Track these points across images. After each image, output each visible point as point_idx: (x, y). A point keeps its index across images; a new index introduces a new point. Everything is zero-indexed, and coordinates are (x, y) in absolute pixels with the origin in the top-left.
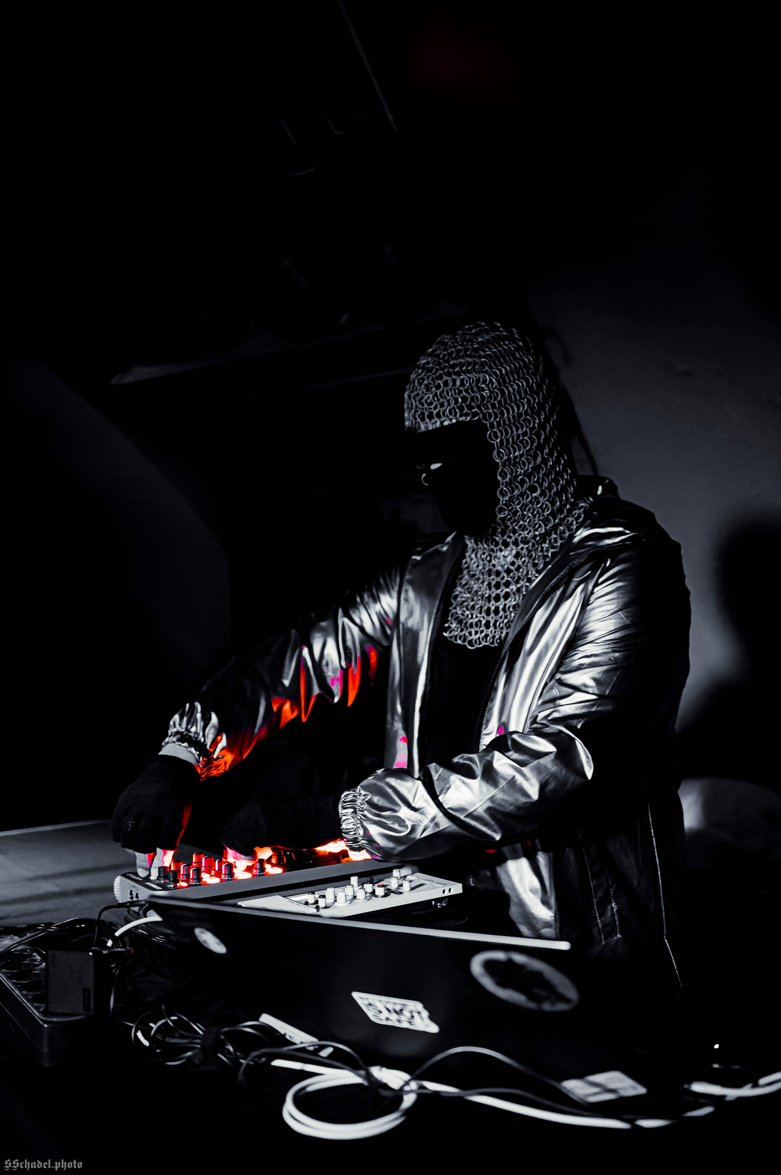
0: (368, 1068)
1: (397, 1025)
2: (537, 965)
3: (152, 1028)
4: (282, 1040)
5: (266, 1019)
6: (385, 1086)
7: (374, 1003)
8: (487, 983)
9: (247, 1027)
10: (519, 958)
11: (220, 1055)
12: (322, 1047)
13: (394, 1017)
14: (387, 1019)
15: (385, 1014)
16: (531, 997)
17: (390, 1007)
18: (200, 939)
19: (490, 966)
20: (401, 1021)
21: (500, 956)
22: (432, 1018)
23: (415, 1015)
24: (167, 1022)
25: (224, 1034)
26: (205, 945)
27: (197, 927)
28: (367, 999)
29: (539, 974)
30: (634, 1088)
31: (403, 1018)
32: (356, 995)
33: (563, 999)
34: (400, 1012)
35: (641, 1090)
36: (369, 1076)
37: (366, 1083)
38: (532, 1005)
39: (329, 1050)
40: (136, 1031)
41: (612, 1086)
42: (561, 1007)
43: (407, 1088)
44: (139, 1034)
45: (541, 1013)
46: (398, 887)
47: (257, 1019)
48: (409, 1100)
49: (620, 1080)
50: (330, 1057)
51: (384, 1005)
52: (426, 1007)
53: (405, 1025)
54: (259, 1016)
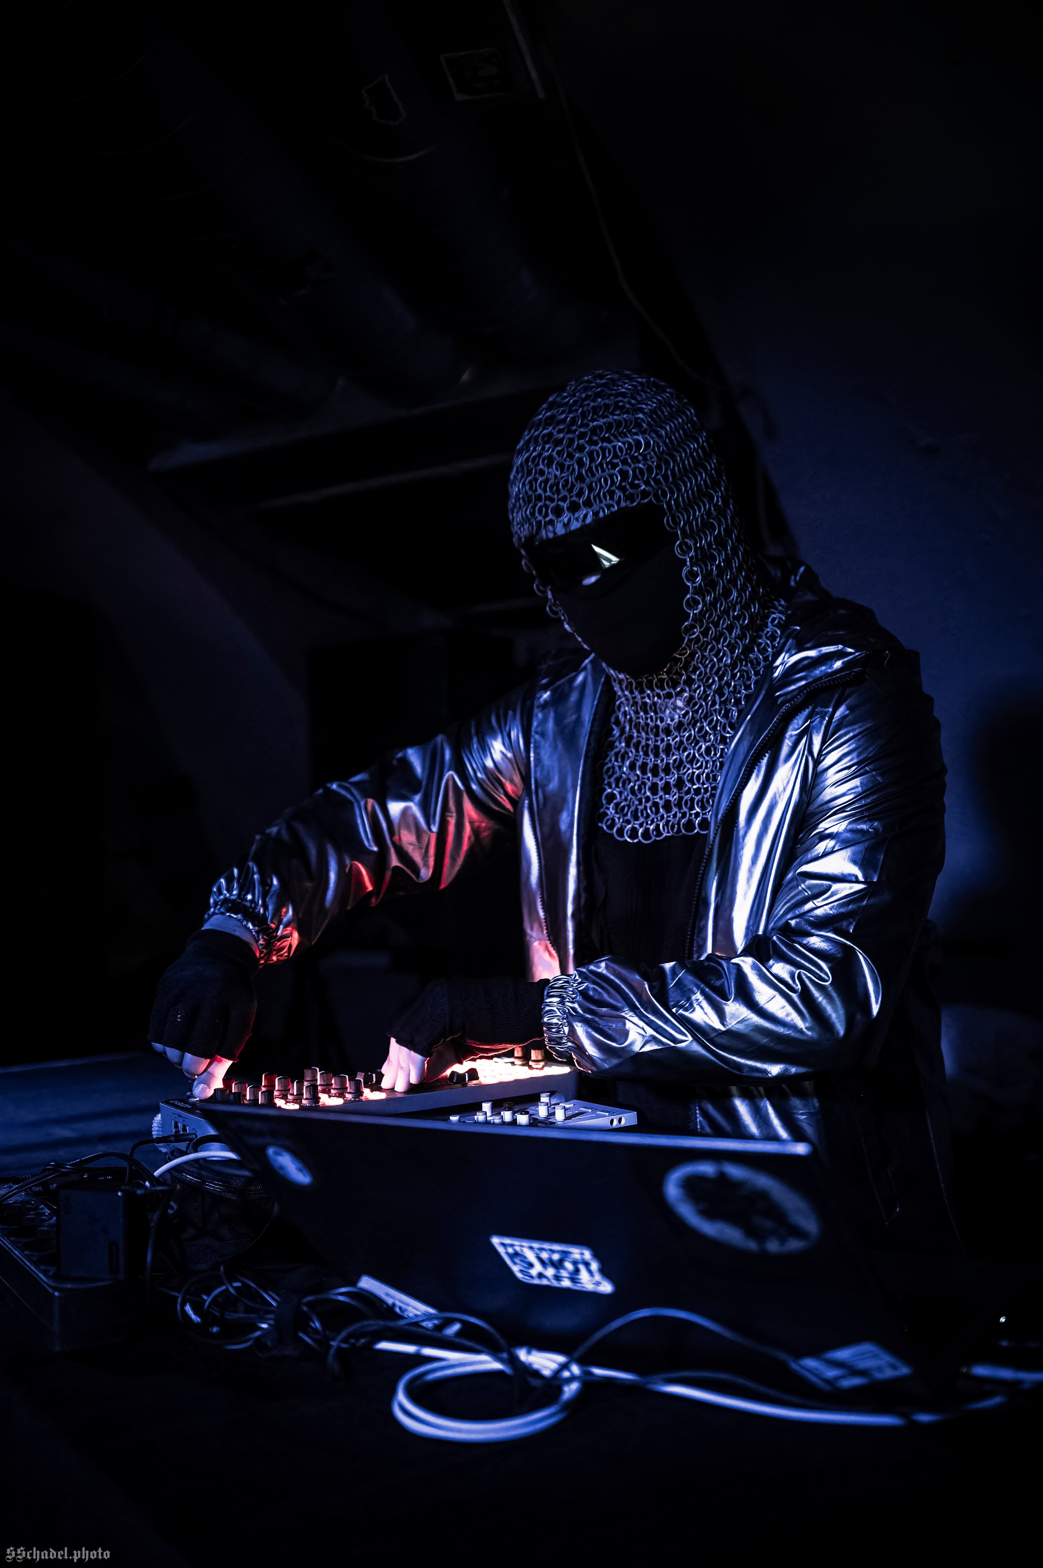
0: (512, 1350)
1: (555, 1283)
2: (763, 1181)
3: (205, 1301)
4: (390, 1312)
5: (367, 1283)
6: (536, 1374)
7: (522, 1251)
8: (687, 1212)
9: (340, 1294)
10: (735, 1172)
11: (301, 1335)
12: (448, 1322)
13: (550, 1272)
14: (541, 1276)
15: (538, 1268)
16: (751, 1232)
17: (545, 1255)
18: (276, 1165)
19: (691, 1185)
20: (560, 1279)
21: (707, 1169)
22: (603, 1271)
23: (582, 1267)
24: (227, 1290)
25: (308, 1304)
26: (281, 1172)
27: (271, 1144)
28: (512, 1246)
29: (763, 1195)
30: (893, 1367)
31: (564, 1273)
32: (495, 1241)
33: (798, 1233)
34: (558, 1265)
35: (904, 1370)
36: (513, 1361)
37: (508, 1371)
38: (752, 1245)
39: (457, 1327)
40: (183, 1305)
41: (863, 1365)
42: (795, 1245)
43: (566, 1374)
44: (188, 1308)
45: (764, 1255)
46: (548, 1116)
47: (354, 1283)
48: (571, 1390)
49: (875, 1356)
50: (459, 1334)
51: (537, 1254)
52: (596, 1255)
53: (566, 1283)
54: (358, 1279)
